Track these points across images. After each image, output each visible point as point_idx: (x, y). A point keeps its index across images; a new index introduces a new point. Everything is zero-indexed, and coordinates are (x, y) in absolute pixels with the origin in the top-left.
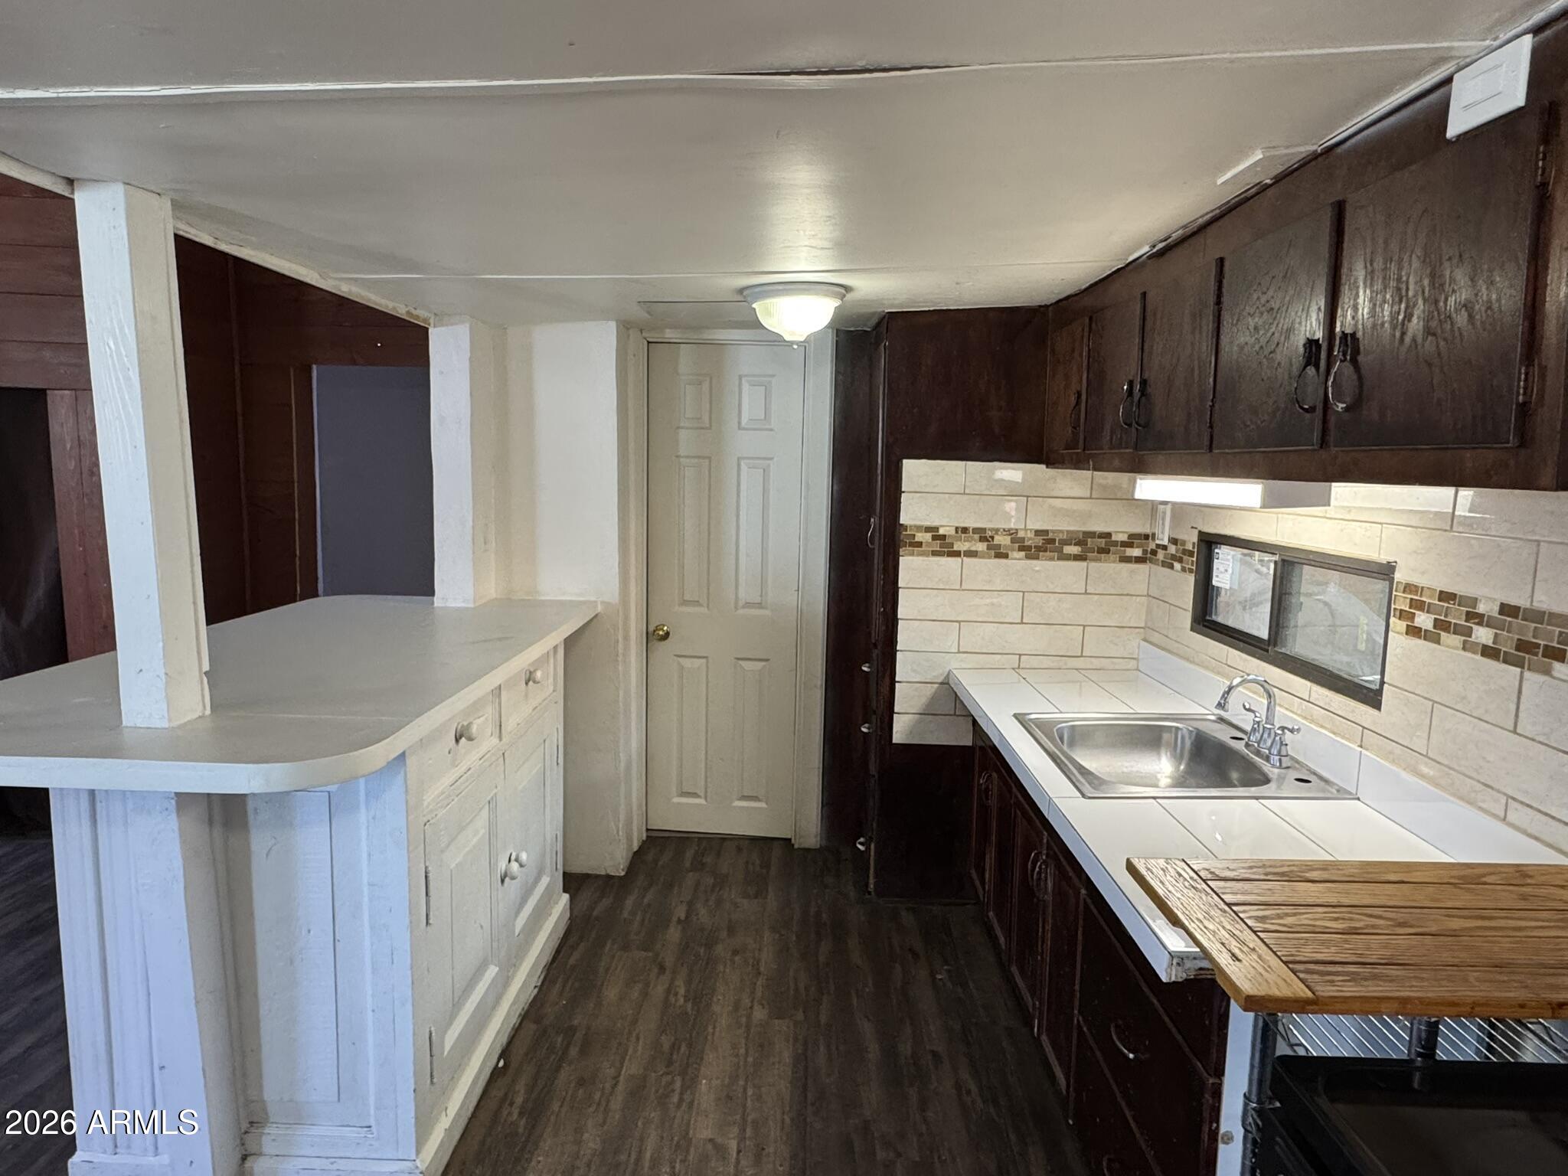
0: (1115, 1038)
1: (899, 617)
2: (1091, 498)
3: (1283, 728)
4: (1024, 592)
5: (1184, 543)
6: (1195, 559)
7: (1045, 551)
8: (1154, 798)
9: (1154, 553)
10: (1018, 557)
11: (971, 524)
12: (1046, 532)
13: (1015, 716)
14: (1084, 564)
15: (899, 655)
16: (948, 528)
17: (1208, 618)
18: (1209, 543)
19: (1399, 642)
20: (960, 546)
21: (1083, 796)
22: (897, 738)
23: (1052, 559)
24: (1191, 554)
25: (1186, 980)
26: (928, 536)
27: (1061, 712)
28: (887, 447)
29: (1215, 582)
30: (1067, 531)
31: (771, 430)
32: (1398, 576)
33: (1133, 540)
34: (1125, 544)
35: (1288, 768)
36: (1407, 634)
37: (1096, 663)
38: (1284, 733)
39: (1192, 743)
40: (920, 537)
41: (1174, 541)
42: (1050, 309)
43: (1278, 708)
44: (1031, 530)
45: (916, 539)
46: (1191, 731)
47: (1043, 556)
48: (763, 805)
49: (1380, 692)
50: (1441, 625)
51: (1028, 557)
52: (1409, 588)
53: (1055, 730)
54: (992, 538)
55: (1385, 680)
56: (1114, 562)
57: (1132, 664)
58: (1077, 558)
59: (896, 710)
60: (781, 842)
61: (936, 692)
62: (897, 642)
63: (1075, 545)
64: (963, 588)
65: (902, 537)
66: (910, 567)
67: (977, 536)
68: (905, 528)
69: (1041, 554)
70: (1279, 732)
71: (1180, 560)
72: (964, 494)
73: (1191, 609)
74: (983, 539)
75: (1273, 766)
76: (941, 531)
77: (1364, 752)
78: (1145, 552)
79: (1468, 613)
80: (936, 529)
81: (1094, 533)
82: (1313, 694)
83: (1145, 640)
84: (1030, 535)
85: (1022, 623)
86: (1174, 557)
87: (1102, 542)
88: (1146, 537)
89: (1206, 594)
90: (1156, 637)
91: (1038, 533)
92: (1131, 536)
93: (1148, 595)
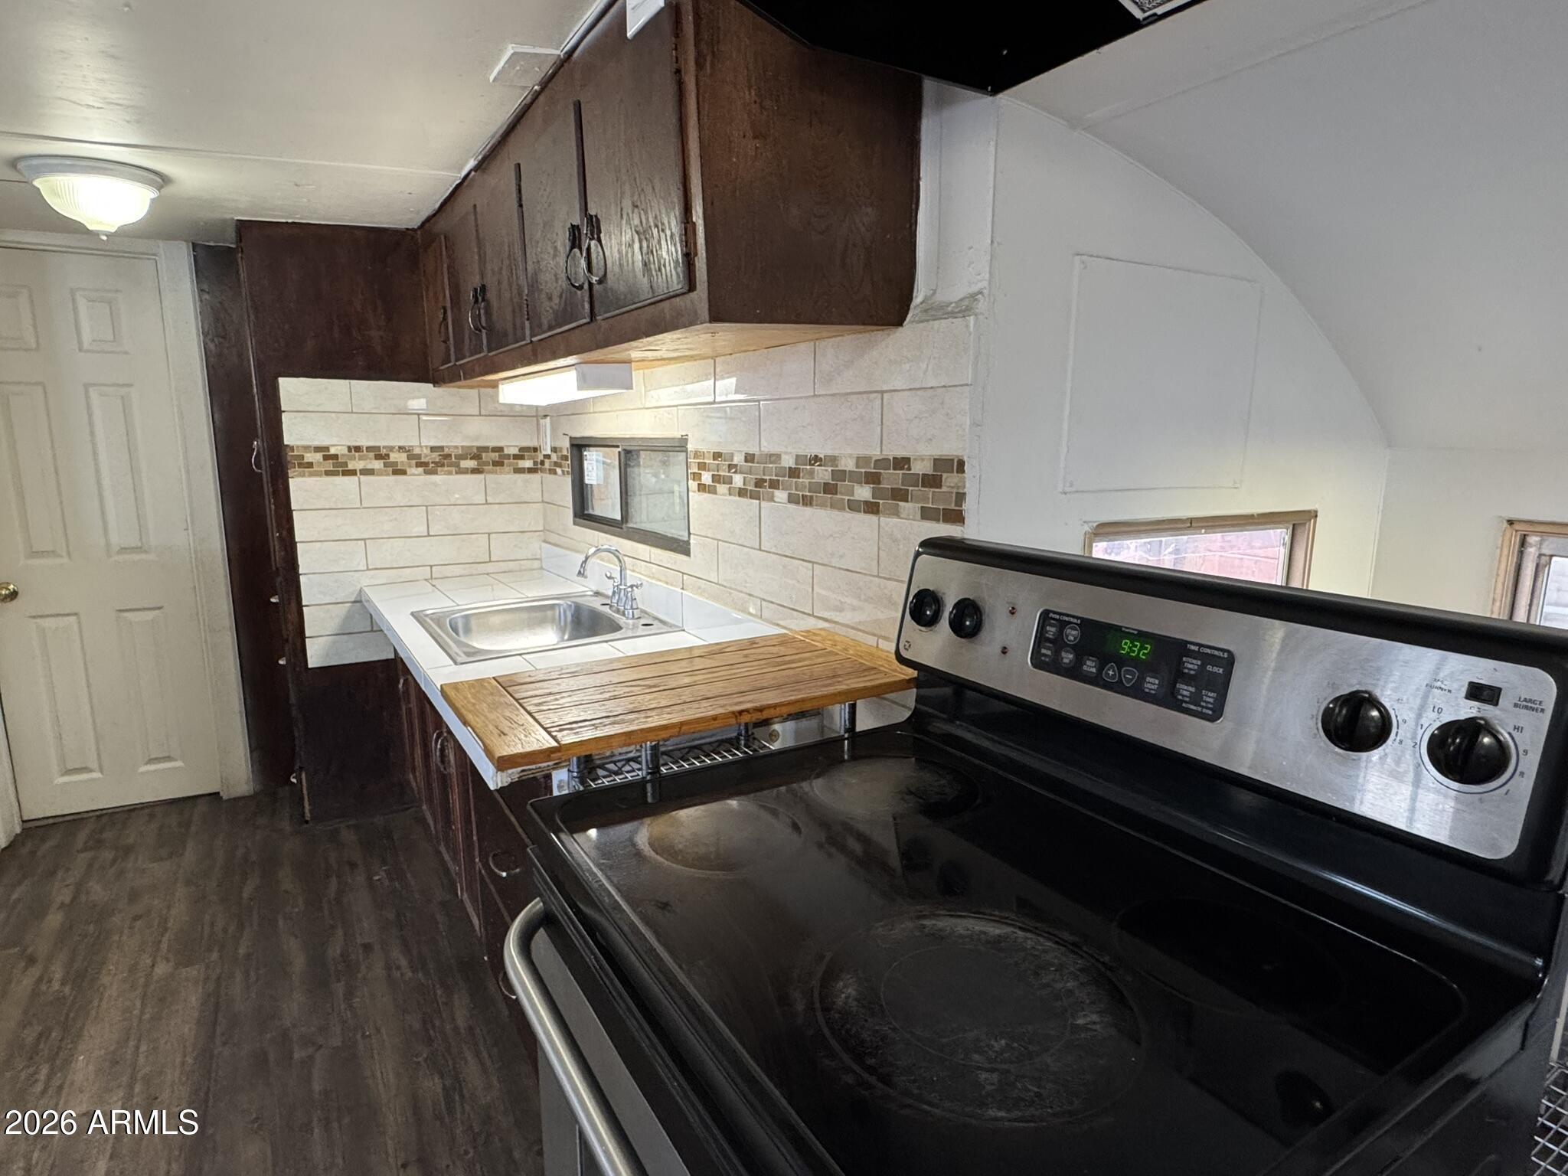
0: (492, 866)
1: (297, 540)
2: (480, 415)
3: (632, 586)
4: (427, 506)
5: (561, 449)
6: (569, 462)
7: (443, 465)
8: (520, 655)
9: (542, 463)
10: (416, 473)
11: (364, 443)
12: (441, 448)
13: (412, 614)
14: (481, 476)
15: (302, 579)
16: (339, 448)
17: (586, 512)
18: (579, 447)
19: (696, 497)
20: (355, 464)
21: (456, 663)
22: (313, 661)
23: (450, 473)
24: (565, 458)
25: (512, 783)
26: (319, 456)
27: (458, 605)
28: (259, 366)
29: (587, 481)
30: (462, 447)
31: (126, 353)
32: (690, 447)
33: (524, 452)
34: (516, 457)
35: (639, 618)
36: (699, 491)
37: (504, 566)
38: (633, 590)
39: (572, 616)
40: (309, 457)
41: (554, 450)
42: (419, 232)
43: (628, 572)
44: (426, 447)
45: (306, 460)
46: (570, 606)
47: (442, 471)
48: (179, 764)
49: (688, 543)
50: (716, 479)
51: (426, 472)
52: (696, 455)
53: (448, 620)
54: (388, 455)
55: (691, 531)
56: (509, 473)
57: (536, 564)
58: (475, 471)
59: (307, 635)
60: (208, 798)
61: (349, 611)
62: (298, 566)
63: (471, 459)
64: (364, 506)
65: (289, 459)
66: (301, 489)
67: (372, 455)
68: (292, 449)
69: (439, 469)
70: (630, 589)
71: (560, 466)
72: (352, 412)
73: (571, 506)
74: (378, 457)
75: (627, 618)
76: (333, 451)
77: (684, 592)
78: (535, 463)
79: (729, 465)
80: (327, 449)
81: (488, 448)
82: (653, 556)
83: (545, 541)
84: (427, 451)
85: (429, 535)
86: (557, 464)
87: (495, 456)
88: (535, 450)
89: (581, 493)
90: (553, 538)
91: (433, 449)
92: (522, 449)
93: (543, 502)
